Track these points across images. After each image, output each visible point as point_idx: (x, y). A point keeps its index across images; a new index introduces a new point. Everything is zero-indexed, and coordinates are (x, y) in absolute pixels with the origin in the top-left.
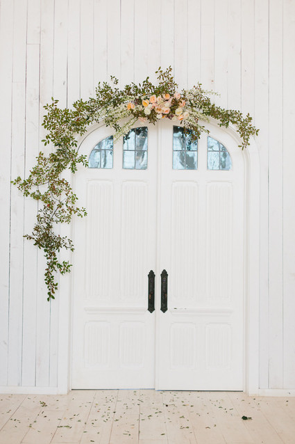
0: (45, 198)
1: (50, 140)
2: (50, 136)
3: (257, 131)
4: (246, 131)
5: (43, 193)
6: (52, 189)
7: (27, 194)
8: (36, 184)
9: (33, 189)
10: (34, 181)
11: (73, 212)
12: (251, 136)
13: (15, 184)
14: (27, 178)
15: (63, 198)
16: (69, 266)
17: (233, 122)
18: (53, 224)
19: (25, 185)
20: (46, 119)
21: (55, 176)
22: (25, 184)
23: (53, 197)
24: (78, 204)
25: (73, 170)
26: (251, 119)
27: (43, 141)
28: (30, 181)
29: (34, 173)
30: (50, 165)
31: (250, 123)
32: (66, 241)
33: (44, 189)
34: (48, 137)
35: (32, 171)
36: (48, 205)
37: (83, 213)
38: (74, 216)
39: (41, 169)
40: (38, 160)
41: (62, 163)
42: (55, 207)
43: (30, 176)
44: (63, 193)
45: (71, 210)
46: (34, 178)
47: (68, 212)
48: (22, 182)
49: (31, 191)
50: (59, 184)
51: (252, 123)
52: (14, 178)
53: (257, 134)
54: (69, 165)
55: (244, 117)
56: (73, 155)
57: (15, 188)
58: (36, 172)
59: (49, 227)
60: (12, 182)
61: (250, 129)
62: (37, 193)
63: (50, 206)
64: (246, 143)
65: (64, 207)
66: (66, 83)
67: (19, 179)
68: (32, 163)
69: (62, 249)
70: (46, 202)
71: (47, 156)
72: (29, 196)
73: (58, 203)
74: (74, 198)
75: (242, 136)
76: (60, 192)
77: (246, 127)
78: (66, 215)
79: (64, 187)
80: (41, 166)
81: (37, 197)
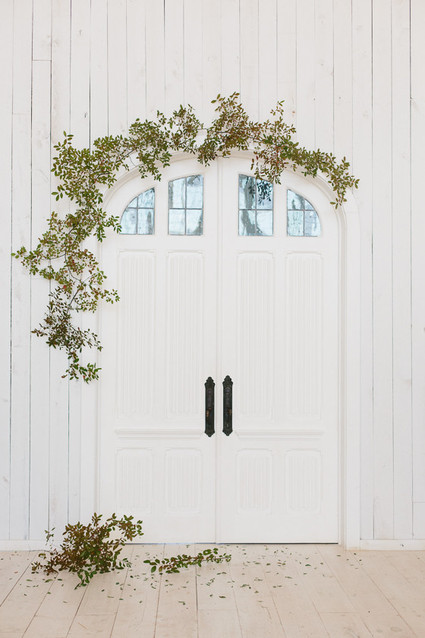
0: (59, 277)
1: (63, 192)
2: (64, 187)
3: (357, 182)
4: (341, 181)
5: (57, 270)
6: (71, 264)
7: (34, 271)
8: (48, 258)
9: (43, 265)
10: (45, 253)
11: (99, 296)
12: (347, 189)
13: (17, 257)
14: (35, 248)
15: (86, 276)
16: (96, 370)
17: (324, 170)
18: (72, 313)
19: (32, 259)
20: (58, 163)
21: (74, 246)
22: (32, 257)
23: (71, 276)
24: (107, 285)
25: (100, 237)
26: (347, 165)
27: (54, 193)
28: (38, 253)
29: (44, 242)
30: (66, 230)
31: (346, 171)
32: (90, 336)
33: (58, 264)
34: (60, 188)
35: (42, 238)
36: (65, 287)
37: (113, 298)
38: (101, 301)
39: (54, 236)
40: (50, 224)
41: (85, 228)
42: (75, 289)
43: (39, 246)
44: (86, 270)
45: (96, 293)
46: (45, 250)
47: (93, 297)
48: (28, 254)
49: (40, 268)
50: (80, 256)
51: (350, 171)
52: (17, 248)
53: (356, 187)
54: (94, 231)
55: (338, 162)
56: (99, 216)
57: (18, 263)
58: (47, 240)
59: (67, 317)
60: (13, 254)
61: (346, 179)
62: (48, 270)
63: (67, 287)
64: (341, 200)
65: (87, 289)
66: (88, 115)
67: (23, 250)
68: (42, 228)
69: (85, 348)
70: (61, 283)
71: (62, 217)
72: (37, 274)
73: (78, 283)
74: (100, 277)
75: (335, 189)
76: (82, 268)
77: (342, 177)
78: (90, 301)
79: (88, 261)
80: (53, 232)
81: (49, 276)
